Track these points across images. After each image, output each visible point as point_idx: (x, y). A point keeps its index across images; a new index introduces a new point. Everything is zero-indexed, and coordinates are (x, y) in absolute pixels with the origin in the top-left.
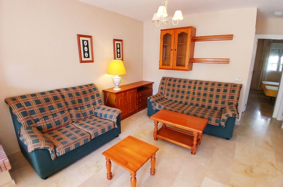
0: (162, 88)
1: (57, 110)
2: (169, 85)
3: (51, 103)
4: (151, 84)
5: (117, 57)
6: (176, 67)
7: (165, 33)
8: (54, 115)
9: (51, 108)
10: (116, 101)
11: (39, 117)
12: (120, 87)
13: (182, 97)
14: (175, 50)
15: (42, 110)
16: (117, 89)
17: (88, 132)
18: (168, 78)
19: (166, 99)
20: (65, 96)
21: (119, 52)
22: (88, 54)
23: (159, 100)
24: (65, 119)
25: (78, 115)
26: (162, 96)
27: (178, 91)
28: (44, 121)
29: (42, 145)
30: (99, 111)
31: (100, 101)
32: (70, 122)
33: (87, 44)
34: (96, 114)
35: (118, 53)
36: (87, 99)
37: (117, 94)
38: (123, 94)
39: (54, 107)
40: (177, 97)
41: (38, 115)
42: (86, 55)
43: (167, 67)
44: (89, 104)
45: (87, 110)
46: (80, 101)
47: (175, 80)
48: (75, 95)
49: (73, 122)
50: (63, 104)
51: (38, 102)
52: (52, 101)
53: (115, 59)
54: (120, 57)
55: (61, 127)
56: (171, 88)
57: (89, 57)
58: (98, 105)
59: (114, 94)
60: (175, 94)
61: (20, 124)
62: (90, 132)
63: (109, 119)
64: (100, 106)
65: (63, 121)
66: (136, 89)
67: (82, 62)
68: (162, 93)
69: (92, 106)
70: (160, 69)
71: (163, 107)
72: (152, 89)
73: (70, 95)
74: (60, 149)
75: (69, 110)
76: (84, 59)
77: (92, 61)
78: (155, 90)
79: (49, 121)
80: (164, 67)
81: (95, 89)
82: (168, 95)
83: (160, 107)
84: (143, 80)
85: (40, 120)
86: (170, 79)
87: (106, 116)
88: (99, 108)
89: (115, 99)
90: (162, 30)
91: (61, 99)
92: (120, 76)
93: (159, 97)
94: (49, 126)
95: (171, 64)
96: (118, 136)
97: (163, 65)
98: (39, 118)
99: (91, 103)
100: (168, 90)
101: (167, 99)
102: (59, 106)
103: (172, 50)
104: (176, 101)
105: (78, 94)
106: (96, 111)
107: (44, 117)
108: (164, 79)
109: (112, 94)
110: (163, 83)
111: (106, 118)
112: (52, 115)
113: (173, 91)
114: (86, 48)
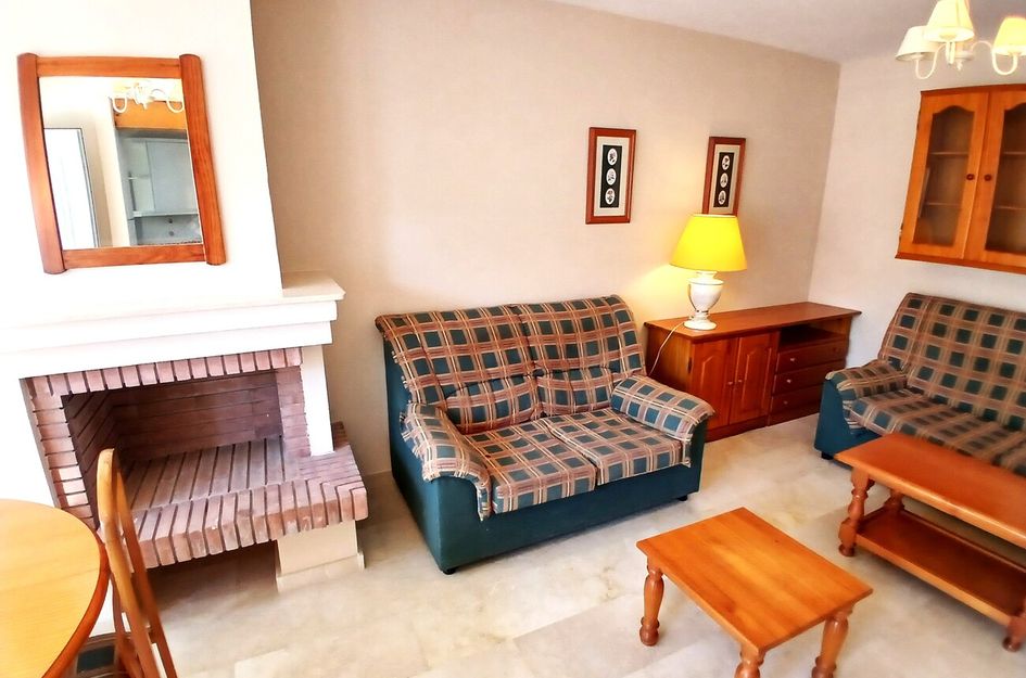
0: (900, 342)
1: (504, 369)
2: (939, 330)
3: (490, 347)
4: (845, 320)
5: (717, 204)
6: (985, 256)
7: (940, 105)
8: (495, 383)
9: (490, 361)
10: (690, 368)
11: (457, 383)
12: (712, 318)
13: (999, 393)
14: (988, 178)
15: (466, 363)
16: (701, 326)
17: (589, 459)
18: (934, 300)
19: (915, 391)
20: (531, 330)
21: (723, 185)
22: (613, 195)
23: (880, 390)
24: (524, 402)
25: (561, 397)
26: (896, 376)
27: (982, 365)
28: (466, 396)
29: (462, 468)
30: (629, 396)
31: (634, 361)
32: (536, 414)
33: (615, 158)
34: (616, 404)
35: (722, 191)
36: (593, 348)
37: (701, 341)
38: (721, 345)
39: (498, 361)
40: (973, 387)
41: (454, 377)
42: (607, 196)
43: (937, 251)
44: (598, 367)
45: (589, 384)
46: (572, 351)
47: (972, 312)
48: (557, 329)
49: (544, 415)
50: (523, 354)
51: (458, 337)
52: (495, 340)
53: (706, 210)
54: (726, 204)
55: (508, 423)
56: (948, 344)
57: (616, 204)
58: (626, 372)
59: (689, 342)
60: (965, 373)
61: (408, 395)
62: (597, 458)
63: (662, 428)
64: (634, 378)
65: (517, 407)
66: (778, 333)
67: (592, 219)
68: (896, 363)
69: (607, 373)
70: (901, 255)
71: (896, 422)
72: (846, 340)
73: (546, 328)
74: (505, 492)
75: (537, 374)
76: (599, 212)
77: (625, 219)
78: (864, 348)
79: (479, 401)
80: (925, 249)
81: (624, 316)
82: (925, 373)
83: (882, 420)
84: (809, 300)
85: (458, 392)
86: (948, 306)
87: (652, 415)
88: (628, 384)
89: (687, 360)
90: (925, 94)
91: (518, 336)
92: (719, 275)
93: (883, 380)
94: (479, 414)
95: (962, 236)
96: (684, 498)
97: (918, 239)
98: (456, 387)
99: (605, 362)
100: (933, 352)
101: (921, 392)
102: (512, 357)
103: (971, 177)
104: (964, 408)
105: (568, 327)
106: (619, 392)
107: (468, 385)
108: (914, 301)
109: (679, 340)
110: (906, 321)
111: (651, 425)
112: (490, 381)
113: (957, 359)
114: (611, 173)
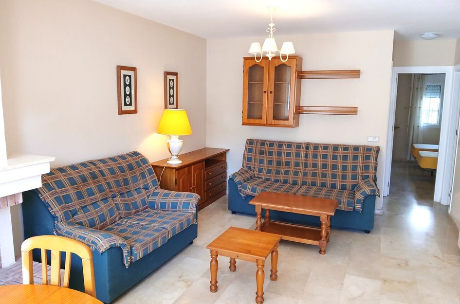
0: (249, 159)
1: (98, 196)
2: (262, 152)
3: (89, 185)
4: (223, 154)
5: (170, 104)
6: (273, 122)
7: (251, 63)
8: (94, 204)
9: (91, 193)
10: (176, 183)
11: (78, 207)
12: (180, 157)
13: (287, 173)
14: (271, 92)
15: (80, 196)
16: (175, 162)
18: (257, 141)
19: (259, 178)
20: (105, 173)
21: (172, 94)
22: (129, 99)
23: (248, 179)
24: (111, 212)
25: (127, 206)
26: (251, 173)
27: (279, 163)
28: (83, 214)
30: (158, 200)
31: (154, 182)
32: (118, 218)
33: (129, 81)
34: (152, 205)
35: (171, 99)
36: (135, 179)
37: (179, 169)
38: (186, 169)
39: (95, 192)
40: (278, 172)
41: (75, 204)
42: (127, 100)
43: (257, 121)
44: (139, 188)
45: (137, 198)
46: (126, 182)
47: (272, 144)
48: (118, 171)
49: (121, 218)
50: (105, 187)
51: (72, 182)
52: (90, 181)
53: (166, 107)
54: (173, 104)
56: (266, 157)
58: (152, 189)
59: (174, 170)
60: (274, 167)
61: (54, 218)
62: (166, 226)
64: (156, 191)
65: (109, 216)
66: (204, 162)
67: (121, 112)
68: (249, 168)
69: (144, 191)
70: (244, 124)
71: (259, 189)
72: (225, 162)
73: (112, 171)
74: (137, 249)
75: (114, 196)
76: (124, 108)
77: (135, 112)
78: (234, 165)
79: (90, 215)
80: (252, 121)
81: (145, 161)
82: (260, 170)
83: (254, 190)
84: (207, 146)
85: (78, 212)
86: (263, 143)
87: (174, 205)
88: (155, 194)
89: (174, 179)
90: (245, 59)
91: (100, 178)
92: (180, 138)
93: (248, 175)
94: (102, 218)
95: (264, 116)
96: (192, 243)
97: (249, 117)
98: (77, 209)
99: (141, 185)
100: (261, 161)
101: (261, 178)
102: (101, 189)
103: (265, 92)
104: (277, 181)
105: (122, 170)
106: (151, 199)
107: (82, 208)
108: (250, 142)
109: (168, 171)
110: (250, 151)
111: (175, 210)
112: (92, 204)
113: (270, 162)
114: (128, 88)
